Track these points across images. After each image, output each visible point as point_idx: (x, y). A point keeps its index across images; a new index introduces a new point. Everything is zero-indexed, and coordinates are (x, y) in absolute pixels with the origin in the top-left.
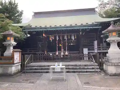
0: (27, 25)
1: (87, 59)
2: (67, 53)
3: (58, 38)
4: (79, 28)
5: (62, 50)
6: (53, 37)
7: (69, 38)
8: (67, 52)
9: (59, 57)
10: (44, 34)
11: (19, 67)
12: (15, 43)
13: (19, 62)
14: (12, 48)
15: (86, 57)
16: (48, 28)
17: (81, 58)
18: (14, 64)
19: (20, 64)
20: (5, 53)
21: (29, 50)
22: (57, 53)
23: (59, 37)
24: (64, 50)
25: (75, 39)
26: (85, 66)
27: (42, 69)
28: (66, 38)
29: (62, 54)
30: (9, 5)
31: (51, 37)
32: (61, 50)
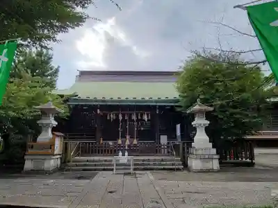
0: (71, 93)
1: (166, 152)
2: (135, 142)
3: (121, 118)
4: (155, 104)
5: (128, 137)
6: (114, 115)
7: (139, 117)
8: (135, 140)
10: (98, 110)
11: (59, 162)
12: (55, 123)
14: (50, 130)
15: (164, 148)
16: (108, 101)
17: (156, 150)
18: (54, 155)
19: (61, 156)
20: (39, 137)
21: (70, 135)
22: (120, 142)
23: (123, 116)
24: (131, 138)
25: (148, 120)
26: (162, 160)
27: (95, 165)
28: (134, 117)
29: (128, 142)
30: (37, 55)
31: (110, 114)
32: (125, 137)
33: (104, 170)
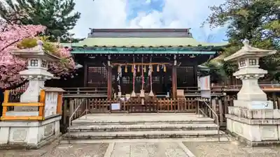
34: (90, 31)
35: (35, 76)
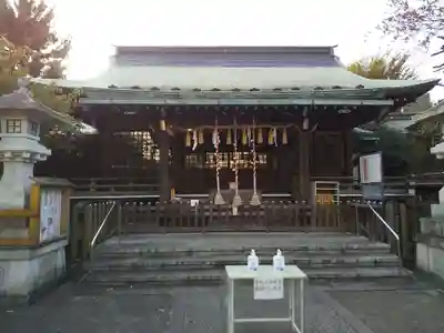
2: (256, 200)
6: (201, 135)
9: (224, 214)
10: (163, 124)
11: (60, 260)
12: (42, 151)
13: (58, 235)
19: (65, 243)
21: (99, 183)
22: (219, 199)
23: (223, 136)
26: (343, 252)
27: (164, 268)
29: (238, 200)
31: (192, 134)
33: (189, 283)
34: (114, 52)
35: (16, 155)
